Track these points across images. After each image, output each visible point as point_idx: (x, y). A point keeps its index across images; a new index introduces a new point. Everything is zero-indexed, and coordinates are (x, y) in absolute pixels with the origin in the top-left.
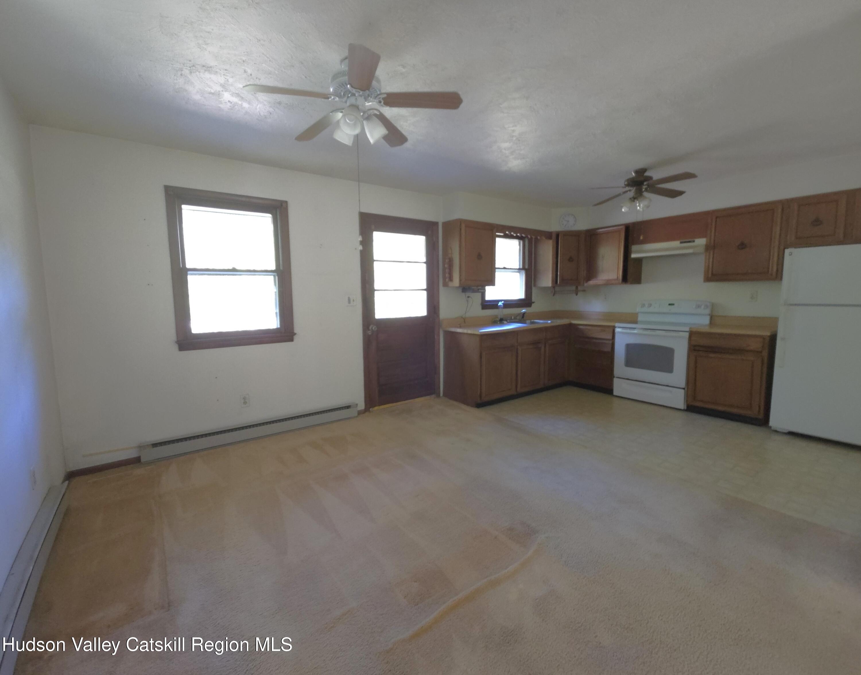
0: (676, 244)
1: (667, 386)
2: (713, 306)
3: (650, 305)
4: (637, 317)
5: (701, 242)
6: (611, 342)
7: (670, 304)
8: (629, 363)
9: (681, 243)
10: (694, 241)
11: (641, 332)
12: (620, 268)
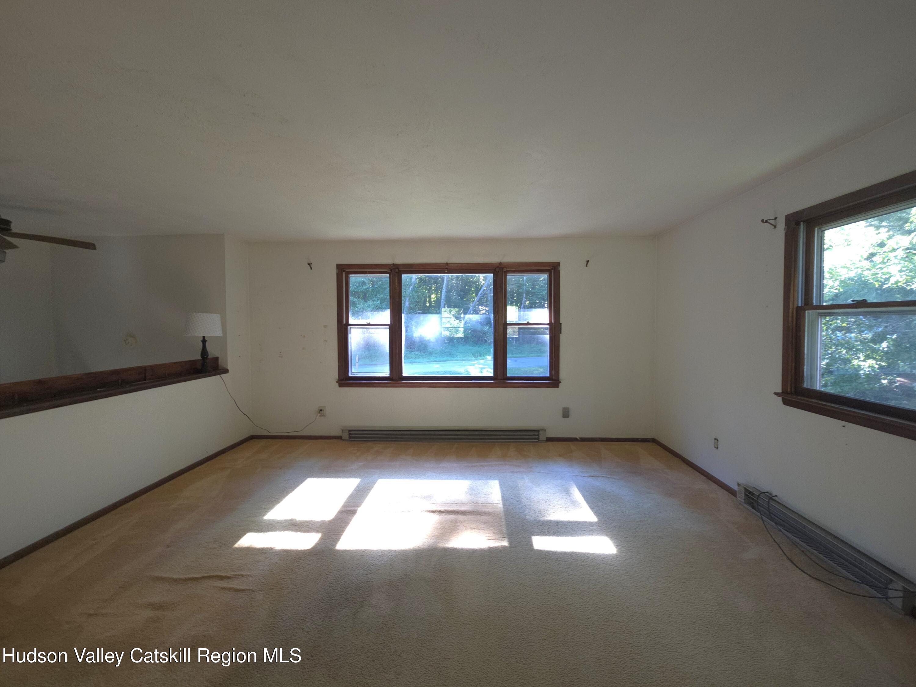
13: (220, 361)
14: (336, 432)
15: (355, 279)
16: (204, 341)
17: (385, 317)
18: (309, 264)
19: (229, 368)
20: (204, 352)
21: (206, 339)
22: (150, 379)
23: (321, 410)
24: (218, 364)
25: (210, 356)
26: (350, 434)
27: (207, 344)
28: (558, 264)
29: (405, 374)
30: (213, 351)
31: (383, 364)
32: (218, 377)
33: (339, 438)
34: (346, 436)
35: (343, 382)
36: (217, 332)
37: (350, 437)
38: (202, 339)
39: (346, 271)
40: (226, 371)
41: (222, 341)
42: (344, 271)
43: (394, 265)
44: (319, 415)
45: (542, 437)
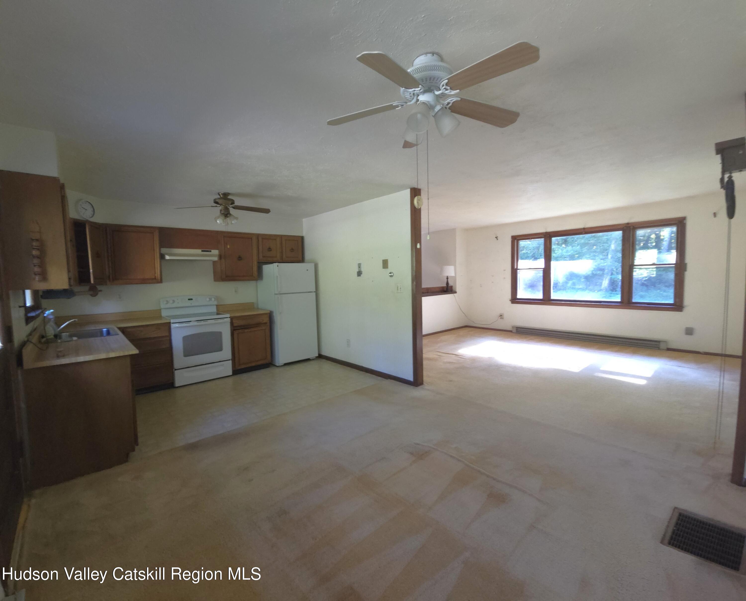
0: (199, 251)
1: (220, 362)
2: (217, 298)
3: (174, 301)
4: (160, 313)
5: (215, 252)
6: (168, 338)
7: (189, 299)
8: (187, 353)
9: (202, 251)
10: (211, 251)
11: (196, 323)
12: (157, 269)
13: (453, 288)
14: (509, 328)
15: (522, 243)
16: (447, 278)
17: (541, 263)
18: (496, 237)
19: (457, 290)
20: (447, 283)
21: (448, 277)
22: (429, 293)
23: (501, 315)
24: (452, 289)
25: (449, 285)
26: (517, 330)
27: (449, 280)
28: (684, 219)
29: (552, 298)
30: (451, 283)
31: (539, 291)
32: (452, 294)
33: (511, 331)
34: (514, 330)
35: (513, 301)
36: (452, 274)
37: (517, 332)
38: (446, 277)
39: (517, 239)
40: (456, 292)
41: (454, 278)
42: (516, 239)
43: (546, 233)
44: (500, 318)
45: (662, 346)
